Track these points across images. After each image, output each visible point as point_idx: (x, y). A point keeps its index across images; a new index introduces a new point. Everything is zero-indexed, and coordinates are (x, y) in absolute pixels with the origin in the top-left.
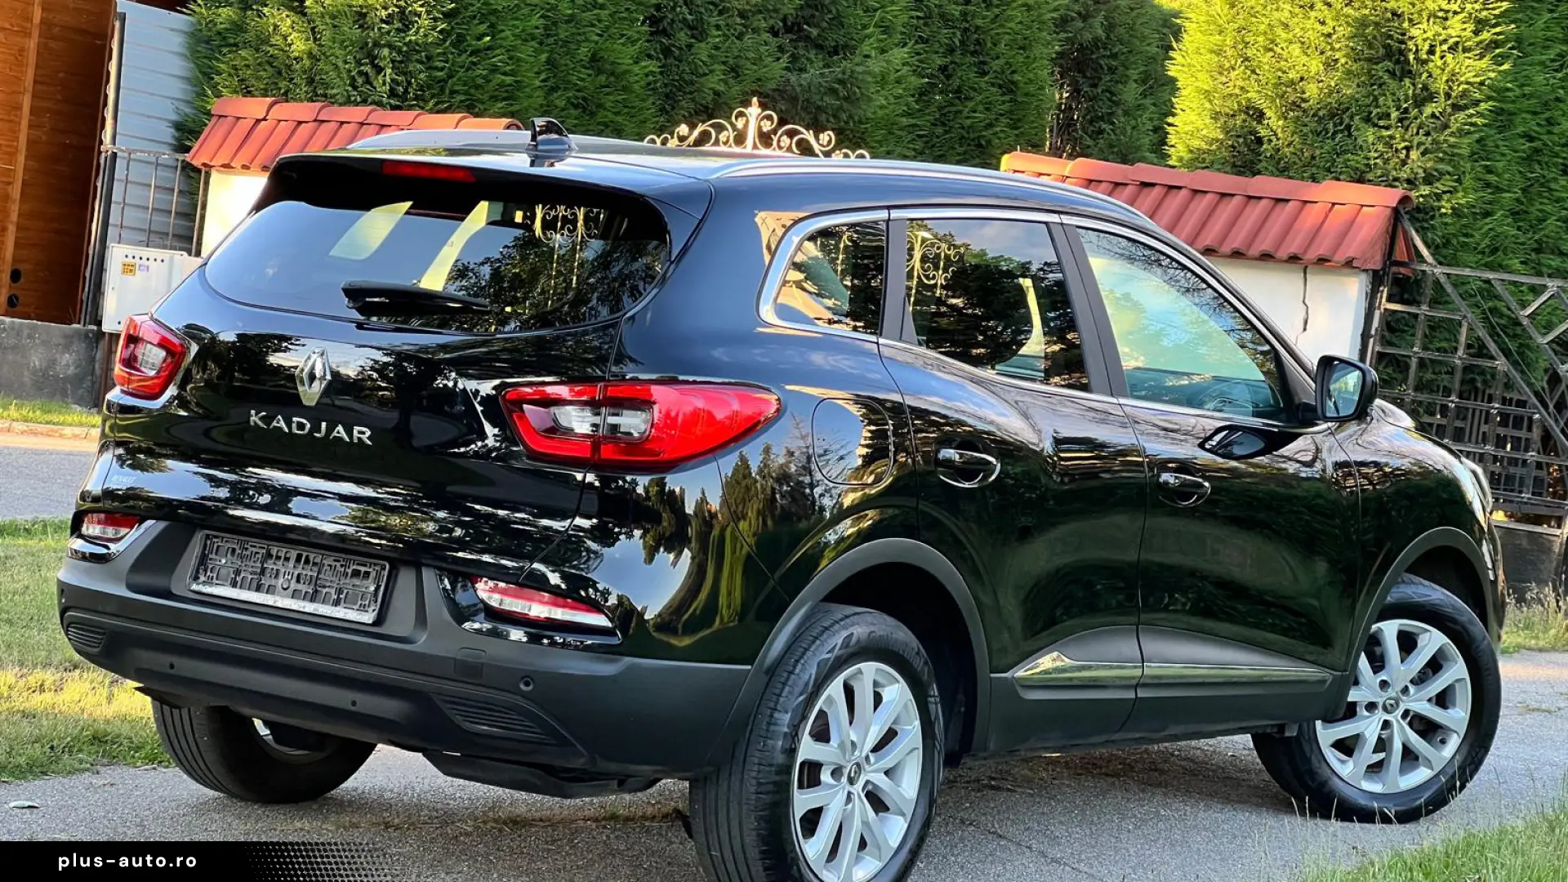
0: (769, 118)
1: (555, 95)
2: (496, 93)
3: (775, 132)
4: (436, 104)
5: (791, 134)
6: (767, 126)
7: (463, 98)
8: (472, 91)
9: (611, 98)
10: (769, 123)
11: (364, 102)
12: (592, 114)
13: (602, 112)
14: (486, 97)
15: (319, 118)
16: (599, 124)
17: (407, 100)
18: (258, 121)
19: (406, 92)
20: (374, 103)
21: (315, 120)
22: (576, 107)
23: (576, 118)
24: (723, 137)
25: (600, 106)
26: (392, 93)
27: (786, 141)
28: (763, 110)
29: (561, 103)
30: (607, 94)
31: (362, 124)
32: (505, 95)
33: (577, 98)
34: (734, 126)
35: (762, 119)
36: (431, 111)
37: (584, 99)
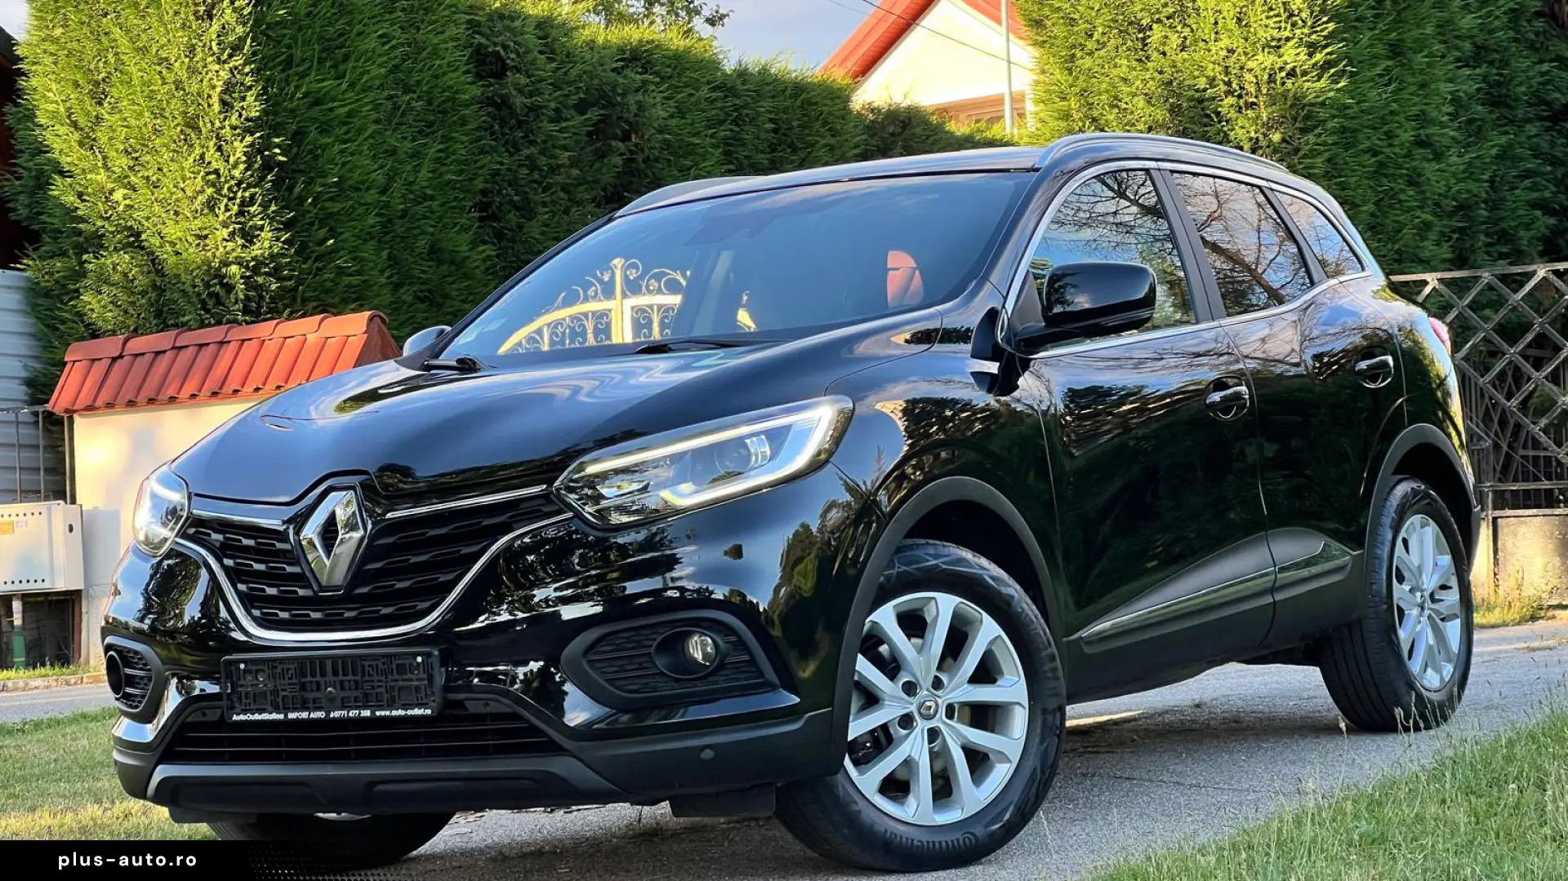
0: (635, 266)
1: (403, 290)
2: (346, 295)
3: (641, 277)
4: (291, 313)
5: (658, 277)
6: (633, 274)
7: (315, 304)
8: (323, 296)
9: (454, 286)
10: (634, 271)
11: (219, 323)
12: (440, 306)
13: (449, 302)
14: (337, 300)
15: (177, 345)
16: (448, 313)
17: (260, 314)
18: (114, 359)
19: (259, 307)
20: (229, 322)
21: (173, 348)
22: (422, 300)
23: (425, 312)
24: (591, 292)
25: (446, 296)
26: (246, 311)
27: (654, 284)
28: (626, 260)
29: (409, 298)
30: (451, 284)
31: (222, 343)
32: (354, 296)
33: (422, 291)
34: (601, 281)
35: (627, 268)
36: (288, 319)
37: (429, 291)
